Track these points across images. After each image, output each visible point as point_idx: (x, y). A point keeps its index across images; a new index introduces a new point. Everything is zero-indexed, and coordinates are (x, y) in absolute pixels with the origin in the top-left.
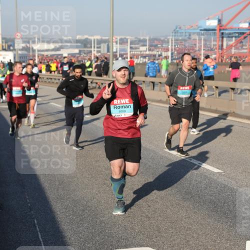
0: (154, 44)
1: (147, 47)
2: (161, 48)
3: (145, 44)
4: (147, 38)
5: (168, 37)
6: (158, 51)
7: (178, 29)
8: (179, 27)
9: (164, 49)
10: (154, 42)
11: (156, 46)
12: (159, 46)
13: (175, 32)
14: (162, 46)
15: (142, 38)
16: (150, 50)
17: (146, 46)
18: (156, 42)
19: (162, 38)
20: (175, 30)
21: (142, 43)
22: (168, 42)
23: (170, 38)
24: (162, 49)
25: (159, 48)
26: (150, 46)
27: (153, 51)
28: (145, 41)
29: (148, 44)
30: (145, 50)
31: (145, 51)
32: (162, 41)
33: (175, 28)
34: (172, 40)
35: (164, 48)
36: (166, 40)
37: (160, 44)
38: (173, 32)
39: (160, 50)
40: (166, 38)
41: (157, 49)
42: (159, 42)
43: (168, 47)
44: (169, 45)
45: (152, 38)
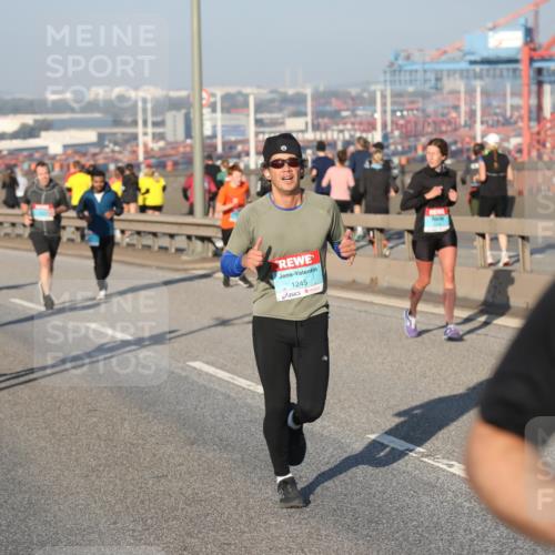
0: (328, 108)
1: (309, 118)
2: (353, 120)
3: (302, 108)
4: (308, 91)
5: (373, 88)
6: (341, 131)
7: (400, 62)
8: (403, 54)
9: (361, 124)
10: (328, 103)
11: (335, 116)
12: (344, 114)
13: (394, 70)
14: (355, 116)
15: (291, 92)
16: (316, 128)
17: (305, 114)
18: (333, 100)
19: (354, 91)
20: (392, 64)
21: (290, 108)
22: (372, 102)
23: (377, 89)
24: (353, 124)
25: (344, 121)
26: (318, 114)
27: (326, 129)
28: (299, 99)
29: (309, 110)
30: (303, 127)
31: (302, 131)
32: (353, 99)
33: (392, 58)
34: (384, 96)
35: (358, 119)
36: (366, 95)
37: (347, 110)
38: (385, 72)
39: (349, 126)
40: (364, 90)
41: (338, 124)
42: (345, 103)
43: (372, 116)
44: (375, 111)
45: (321, 89)
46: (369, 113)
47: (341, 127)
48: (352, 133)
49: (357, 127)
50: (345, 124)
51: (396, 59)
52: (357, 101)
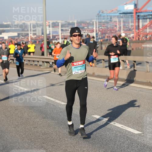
2: (88, 29)
4: (75, 22)
5: (93, 21)
6: (85, 33)
7: (101, 13)
8: (102, 11)
9: (90, 30)
10: (81, 25)
11: (83, 28)
12: (85, 28)
13: (99, 16)
14: (88, 28)
15: (71, 22)
18: (82, 24)
19: (88, 22)
20: (98, 14)
21: (71, 26)
22: (93, 24)
23: (94, 21)
24: (88, 30)
28: (73, 24)
32: (88, 24)
34: (96, 23)
36: (91, 23)
37: (86, 27)
38: (96, 16)
39: (87, 31)
40: (91, 21)
42: (86, 25)
43: (93, 28)
44: (94, 27)
45: (79, 21)
46: (92, 28)
47: (84, 31)
48: (88, 33)
49: (89, 31)
50: (86, 30)
51: (99, 13)
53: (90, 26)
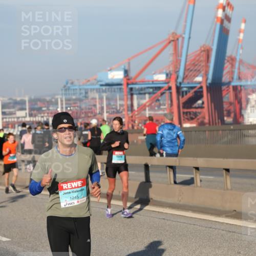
0: (36, 106)
1: (27, 111)
3: (24, 107)
4: (27, 99)
5: (57, 97)
6: (42, 117)
7: (69, 85)
8: (70, 82)
9: (51, 113)
10: (36, 104)
11: (39, 110)
12: (44, 109)
13: (66, 89)
14: (49, 110)
15: (18, 99)
16: (31, 115)
17: (25, 109)
18: (39, 103)
19: (48, 99)
20: (65, 86)
21: (19, 107)
22: (57, 104)
23: (59, 97)
24: (48, 113)
25: (44, 112)
26: (31, 109)
27: (35, 116)
28: (23, 103)
29: (27, 107)
30: (24, 115)
31: (24, 117)
32: (48, 102)
33: (65, 83)
34: (62, 101)
35: (50, 111)
36: (53, 100)
37: (45, 107)
38: (62, 90)
39: (46, 115)
40: (53, 98)
41: (41, 114)
42: (44, 104)
43: (57, 110)
44: (58, 108)
45: (33, 97)
46: (55, 108)
47: (42, 115)
48: (48, 117)
49: (49, 115)
50: (44, 113)
51: (67, 84)
52: (49, 103)
53: (51, 106)
